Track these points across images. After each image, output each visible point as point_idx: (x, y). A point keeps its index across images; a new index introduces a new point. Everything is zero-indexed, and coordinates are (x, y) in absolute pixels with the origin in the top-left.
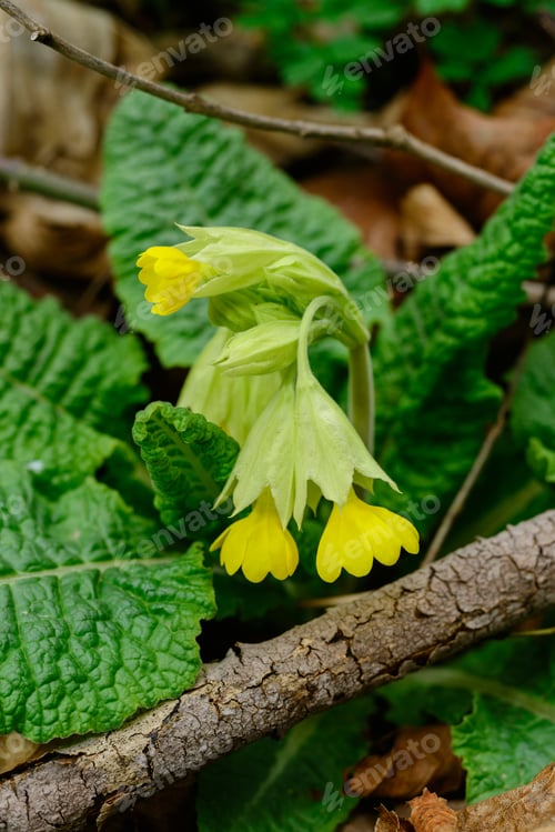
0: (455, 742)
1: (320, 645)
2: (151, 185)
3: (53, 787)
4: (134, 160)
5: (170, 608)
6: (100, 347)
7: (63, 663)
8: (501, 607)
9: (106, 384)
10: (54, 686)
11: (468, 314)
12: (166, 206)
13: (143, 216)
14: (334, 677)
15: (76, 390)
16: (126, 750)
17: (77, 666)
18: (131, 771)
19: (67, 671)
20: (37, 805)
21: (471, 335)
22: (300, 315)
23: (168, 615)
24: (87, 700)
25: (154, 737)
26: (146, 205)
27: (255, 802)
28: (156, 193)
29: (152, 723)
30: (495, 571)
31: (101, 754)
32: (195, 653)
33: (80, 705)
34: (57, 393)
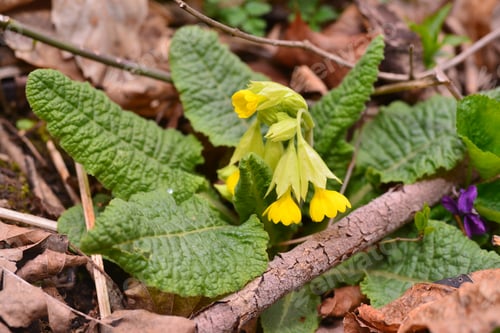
0: (363, 289)
1: (312, 250)
2: (194, 70)
3: (220, 315)
4: (184, 59)
5: (251, 240)
6: (179, 141)
7: (215, 264)
8: (376, 231)
9: (187, 156)
10: (214, 274)
11: (342, 116)
12: (201, 79)
13: (193, 83)
14: (319, 263)
15: (174, 159)
16: (246, 297)
17: (222, 265)
18: (249, 305)
19: (218, 268)
20: (216, 322)
21: (344, 125)
22: (295, 117)
23: (250, 243)
24: (228, 278)
25: (257, 291)
26: (193, 78)
27: (281, 323)
28: (196, 73)
29: (254, 286)
30: (372, 217)
31: (236, 300)
32: (266, 256)
33: (226, 281)
34: (166, 161)
